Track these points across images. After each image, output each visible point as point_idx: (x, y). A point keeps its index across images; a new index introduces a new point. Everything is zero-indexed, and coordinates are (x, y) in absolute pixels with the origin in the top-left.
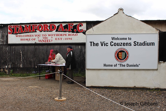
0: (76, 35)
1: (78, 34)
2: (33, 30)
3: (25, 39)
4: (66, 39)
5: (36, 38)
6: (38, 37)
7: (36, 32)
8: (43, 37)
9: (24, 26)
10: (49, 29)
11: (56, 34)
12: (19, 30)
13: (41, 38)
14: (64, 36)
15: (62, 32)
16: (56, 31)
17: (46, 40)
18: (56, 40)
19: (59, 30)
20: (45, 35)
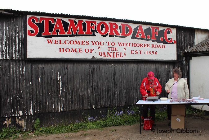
0: (163, 47)
1: (165, 45)
2: (89, 32)
3: (71, 50)
4: (148, 53)
5: (95, 47)
6: (98, 46)
7: (94, 35)
8: (109, 46)
9: (66, 20)
10: (120, 32)
11: (133, 44)
12: (56, 27)
13: (105, 49)
14: (145, 47)
15: (142, 39)
16: (132, 38)
17: (114, 53)
18: (132, 53)
19: (137, 36)
20: (113, 44)
